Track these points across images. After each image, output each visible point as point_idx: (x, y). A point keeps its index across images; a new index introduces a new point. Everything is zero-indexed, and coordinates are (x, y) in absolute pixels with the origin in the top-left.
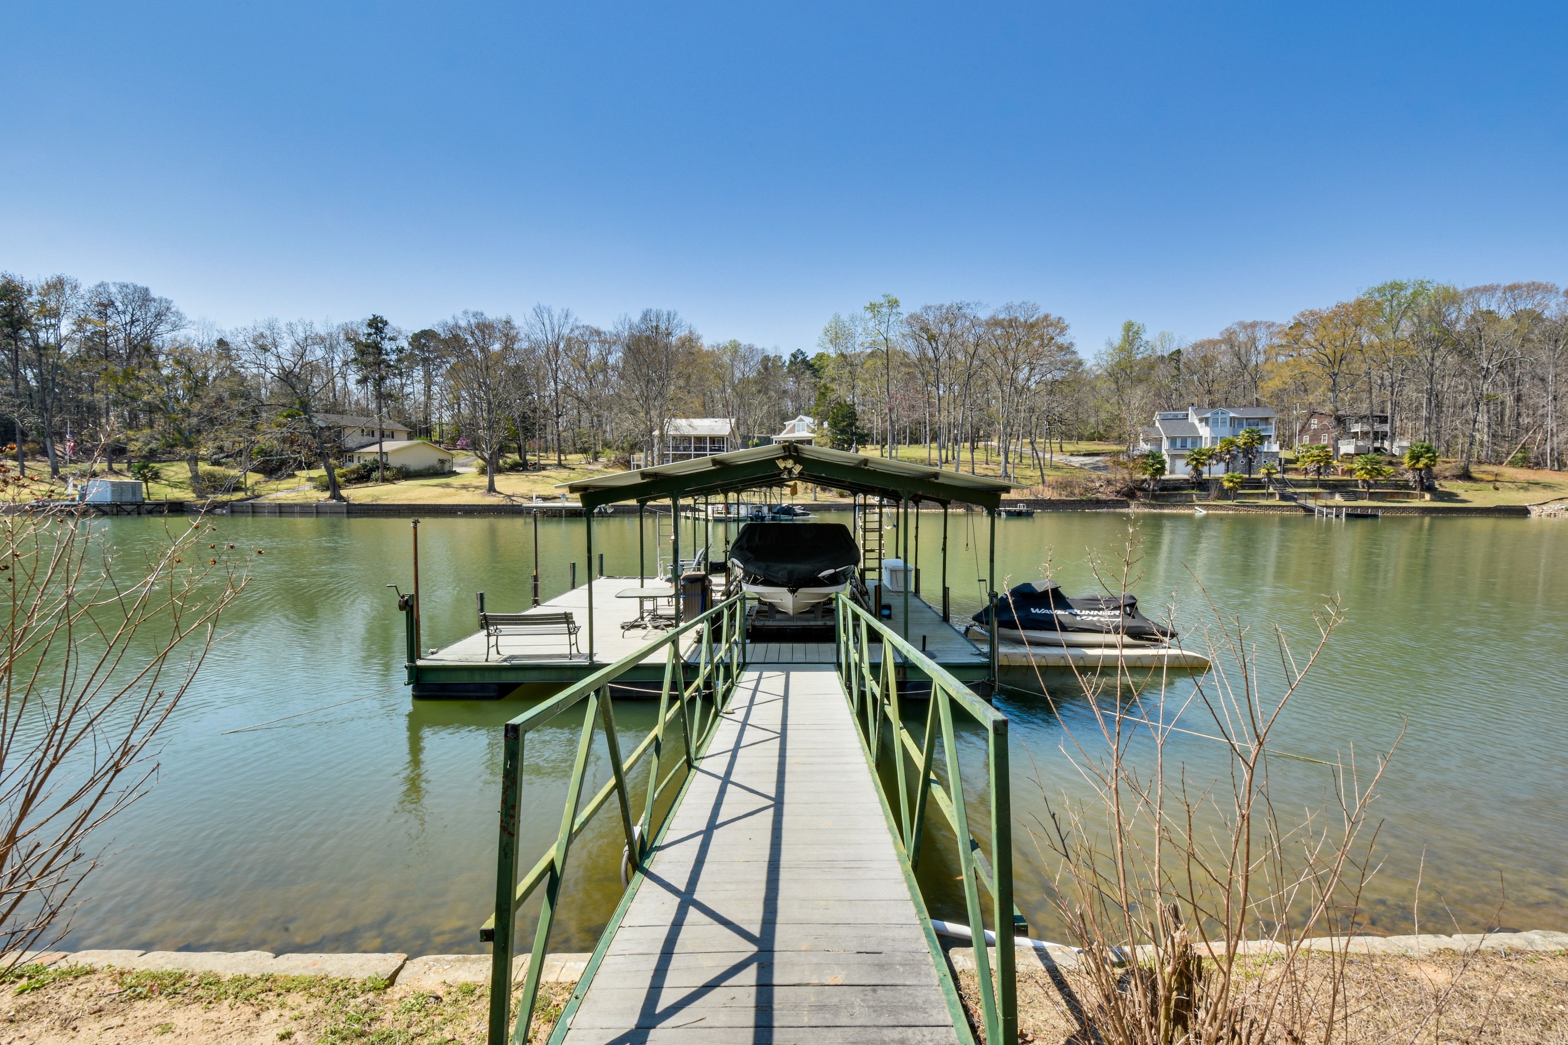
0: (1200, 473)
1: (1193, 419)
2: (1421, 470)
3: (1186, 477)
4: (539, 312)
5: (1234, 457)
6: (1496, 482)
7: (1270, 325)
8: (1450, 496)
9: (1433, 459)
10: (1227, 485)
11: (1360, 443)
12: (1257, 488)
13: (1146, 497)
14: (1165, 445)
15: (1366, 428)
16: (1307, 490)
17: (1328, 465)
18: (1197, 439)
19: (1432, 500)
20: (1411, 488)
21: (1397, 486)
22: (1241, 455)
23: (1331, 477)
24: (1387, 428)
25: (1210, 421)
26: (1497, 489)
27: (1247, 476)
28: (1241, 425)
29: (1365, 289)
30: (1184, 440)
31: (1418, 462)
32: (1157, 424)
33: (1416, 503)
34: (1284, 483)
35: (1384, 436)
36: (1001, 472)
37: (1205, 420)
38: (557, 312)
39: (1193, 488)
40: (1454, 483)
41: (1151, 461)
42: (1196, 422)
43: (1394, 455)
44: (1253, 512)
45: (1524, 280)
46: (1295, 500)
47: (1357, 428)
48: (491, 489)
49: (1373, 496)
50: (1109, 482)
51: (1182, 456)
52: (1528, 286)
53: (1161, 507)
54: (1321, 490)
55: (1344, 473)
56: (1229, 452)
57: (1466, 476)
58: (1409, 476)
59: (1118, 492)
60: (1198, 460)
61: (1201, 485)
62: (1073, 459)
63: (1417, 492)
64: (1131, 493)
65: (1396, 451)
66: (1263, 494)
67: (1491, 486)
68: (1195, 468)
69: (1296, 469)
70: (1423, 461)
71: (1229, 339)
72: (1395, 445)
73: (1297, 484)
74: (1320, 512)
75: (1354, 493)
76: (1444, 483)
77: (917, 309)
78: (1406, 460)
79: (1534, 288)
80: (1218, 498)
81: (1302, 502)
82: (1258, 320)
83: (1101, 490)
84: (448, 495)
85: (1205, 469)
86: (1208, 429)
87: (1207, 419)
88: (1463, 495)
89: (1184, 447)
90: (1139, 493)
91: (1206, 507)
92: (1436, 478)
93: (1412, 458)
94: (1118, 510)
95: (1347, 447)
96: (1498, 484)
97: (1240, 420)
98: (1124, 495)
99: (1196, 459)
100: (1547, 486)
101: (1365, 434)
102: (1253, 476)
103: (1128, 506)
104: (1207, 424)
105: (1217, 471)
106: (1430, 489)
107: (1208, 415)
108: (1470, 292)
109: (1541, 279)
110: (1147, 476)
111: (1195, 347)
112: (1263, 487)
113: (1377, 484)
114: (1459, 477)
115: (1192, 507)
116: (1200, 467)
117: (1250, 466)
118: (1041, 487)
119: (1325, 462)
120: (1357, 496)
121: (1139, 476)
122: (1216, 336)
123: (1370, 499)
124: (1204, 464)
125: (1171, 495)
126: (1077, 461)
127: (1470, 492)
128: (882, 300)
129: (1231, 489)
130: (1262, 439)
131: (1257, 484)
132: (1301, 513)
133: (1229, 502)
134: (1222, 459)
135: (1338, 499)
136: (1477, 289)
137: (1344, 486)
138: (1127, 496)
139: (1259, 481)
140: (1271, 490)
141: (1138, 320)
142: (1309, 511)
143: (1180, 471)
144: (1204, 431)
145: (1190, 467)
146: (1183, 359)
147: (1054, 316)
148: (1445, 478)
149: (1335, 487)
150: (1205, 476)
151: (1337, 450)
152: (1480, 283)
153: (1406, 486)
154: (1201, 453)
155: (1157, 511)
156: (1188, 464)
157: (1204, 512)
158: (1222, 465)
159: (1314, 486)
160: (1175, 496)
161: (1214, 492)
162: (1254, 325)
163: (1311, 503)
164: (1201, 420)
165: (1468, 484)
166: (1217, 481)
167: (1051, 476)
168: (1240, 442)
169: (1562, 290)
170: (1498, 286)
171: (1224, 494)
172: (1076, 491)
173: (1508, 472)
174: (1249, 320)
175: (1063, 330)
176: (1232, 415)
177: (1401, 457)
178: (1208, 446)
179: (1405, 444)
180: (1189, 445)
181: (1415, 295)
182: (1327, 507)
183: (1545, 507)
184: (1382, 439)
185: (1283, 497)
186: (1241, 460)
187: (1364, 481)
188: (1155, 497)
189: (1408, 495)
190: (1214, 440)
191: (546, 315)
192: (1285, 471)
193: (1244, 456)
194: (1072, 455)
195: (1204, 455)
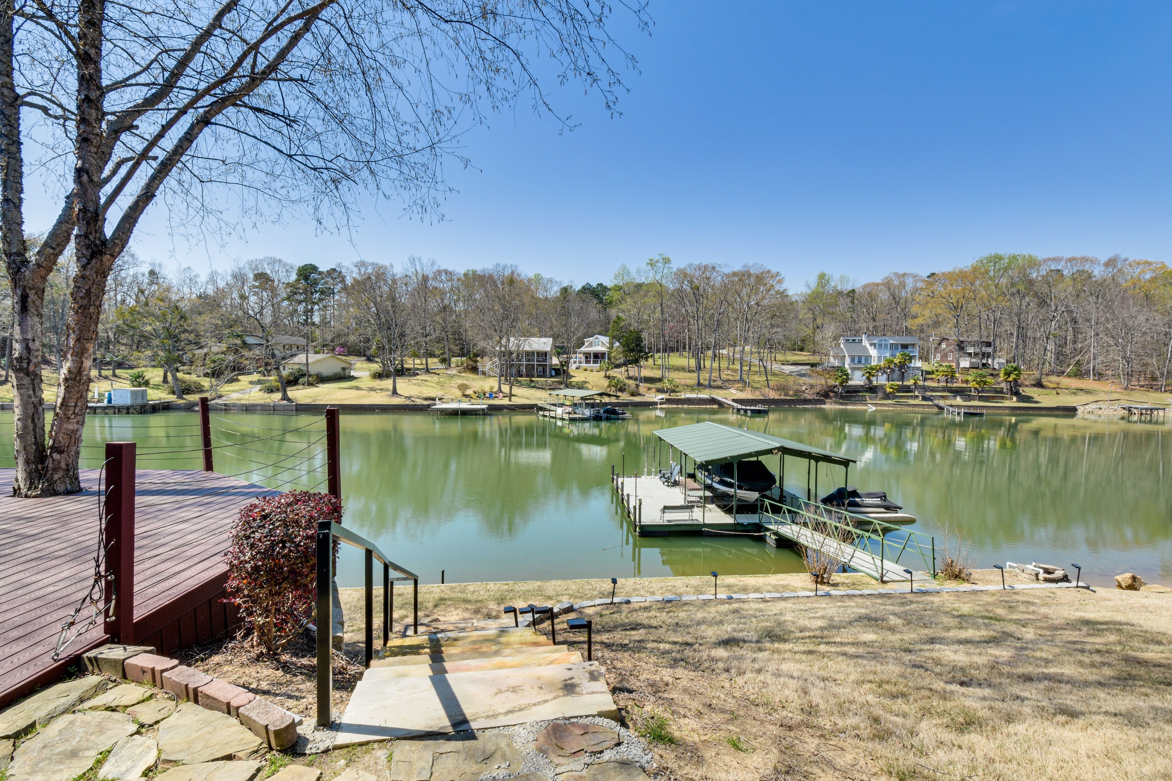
0: (870, 381)
1: (866, 343)
2: (1010, 382)
3: (862, 383)
4: (412, 261)
5: (893, 371)
6: (1057, 389)
7: (915, 276)
8: (1028, 399)
9: (1018, 375)
10: (888, 390)
11: (974, 360)
12: (907, 392)
13: (836, 396)
14: (848, 361)
15: (978, 350)
16: (939, 394)
17: (953, 377)
18: (868, 358)
19: (1018, 401)
20: (1004, 393)
21: (996, 391)
22: (897, 369)
23: (955, 385)
24: (990, 350)
25: (877, 346)
26: (1058, 394)
27: (901, 383)
28: (897, 348)
29: (977, 259)
30: (860, 358)
31: (1009, 376)
32: (842, 346)
33: (1007, 403)
34: (925, 388)
35: (988, 355)
36: (738, 378)
37: (874, 345)
38: (425, 260)
39: (866, 391)
40: (1031, 389)
41: (840, 374)
42: (868, 346)
43: (994, 369)
44: (905, 408)
45: (1078, 255)
46: (931, 400)
47: (971, 350)
48: (395, 392)
49: (981, 398)
50: (812, 386)
51: (859, 369)
52: (1081, 259)
53: (846, 404)
54: (948, 394)
55: (963, 382)
56: (889, 368)
57: (1039, 384)
58: (1003, 385)
59: (818, 394)
60: (870, 373)
61: (872, 389)
62: (784, 367)
63: (1008, 396)
64: (826, 395)
65: (996, 366)
66: (911, 396)
67: (1054, 392)
68: (868, 378)
69: (932, 379)
70: (1012, 377)
71: (887, 284)
72: (995, 362)
73: (933, 390)
74: (948, 410)
75: (969, 395)
76: (1025, 389)
77: (682, 266)
78: (1002, 375)
79: (1085, 260)
80: (883, 398)
81: (936, 402)
82: (908, 272)
83: (807, 391)
84: (364, 397)
85: (874, 379)
86: (875, 351)
87: (875, 344)
88: (1036, 398)
89: (860, 362)
90: (831, 394)
91: (875, 405)
92: (1020, 386)
93: (1005, 374)
94: (818, 406)
95: (965, 363)
96: (1059, 391)
97: (896, 345)
98: (822, 395)
99: (869, 373)
100: (1088, 392)
101: (976, 354)
102: (905, 383)
103: (825, 404)
104: (875, 347)
105: (881, 380)
106: (1017, 394)
107: (876, 342)
108: (1045, 261)
109: (1089, 254)
110: (837, 383)
111: (865, 287)
112: (911, 391)
113: (983, 391)
114: (1034, 386)
115: (866, 404)
116: (872, 378)
117: (903, 376)
118: (767, 389)
119: (951, 376)
120: (970, 398)
121: (831, 382)
122: (878, 281)
123: (979, 400)
124: (873, 376)
125: (852, 396)
126: (788, 369)
127: (1042, 396)
128: (658, 258)
129: (891, 393)
130: (911, 358)
131: (908, 389)
132: (936, 410)
133: (890, 402)
134: (885, 372)
135: (959, 401)
136: (1049, 259)
137: (962, 392)
138: (824, 396)
139: (909, 387)
140: (916, 393)
141: (828, 272)
142: (941, 408)
143: (858, 380)
144: (873, 352)
145: (865, 377)
146: (857, 296)
147: (774, 270)
148: (1027, 386)
149: (957, 392)
150: (875, 383)
151: (958, 364)
152: (1051, 256)
153: (1001, 392)
154: (872, 368)
155: (844, 407)
156: (863, 375)
157: (874, 408)
158: (885, 376)
159: (944, 391)
160: (855, 396)
161: (880, 395)
162: (904, 275)
163: (942, 403)
164: (871, 345)
165: (1040, 390)
166: (882, 387)
167: (774, 381)
168: (897, 361)
169: (1102, 262)
170: (1063, 258)
171: (887, 396)
172: (791, 393)
173: (1065, 381)
174: (902, 272)
175: (780, 282)
176: (891, 342)
177: (999, 370)
178: (875, 364)
179: (1002, 361)
180: (863, 361)
181: (1010, 263)
182: (952, 406)
183: (1086, 407)
184: (987, 358)
185: (924, 398)
186: (897, 373)
187: (975, 388)
188: (842, 397)
189: (1003, 398)
190: (879, 358)
191: (417, 263)
192: (925, 380)
193: (899, 370)
194: (783, 364)
195: (873, 369)
